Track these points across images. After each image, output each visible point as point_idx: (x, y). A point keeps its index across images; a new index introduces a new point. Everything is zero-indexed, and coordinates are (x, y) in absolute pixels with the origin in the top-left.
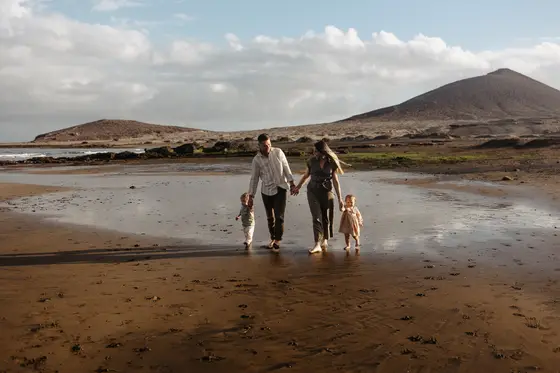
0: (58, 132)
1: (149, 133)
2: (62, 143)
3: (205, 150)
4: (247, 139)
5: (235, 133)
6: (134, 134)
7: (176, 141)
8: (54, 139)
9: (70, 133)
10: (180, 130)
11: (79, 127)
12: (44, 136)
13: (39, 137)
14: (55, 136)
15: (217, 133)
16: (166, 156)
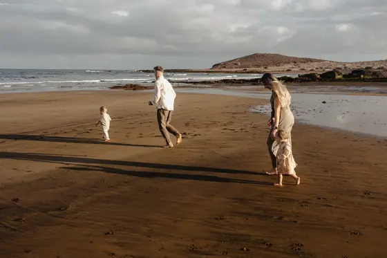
0: (227, 62)
1: (289, 63)
2: (229, 70)
3: (344, 76)
4: (367, 68)
5: (356, 63)
6: (278, 64)
7: (309, 69)
8: (225, 67)
9: (234, 63)
10: (311, 60)
11: (240, 58)
12: (218, 65)
13: (215, 66)
14: (224, 65)
15: (341, 63)
16: (315, 81)
